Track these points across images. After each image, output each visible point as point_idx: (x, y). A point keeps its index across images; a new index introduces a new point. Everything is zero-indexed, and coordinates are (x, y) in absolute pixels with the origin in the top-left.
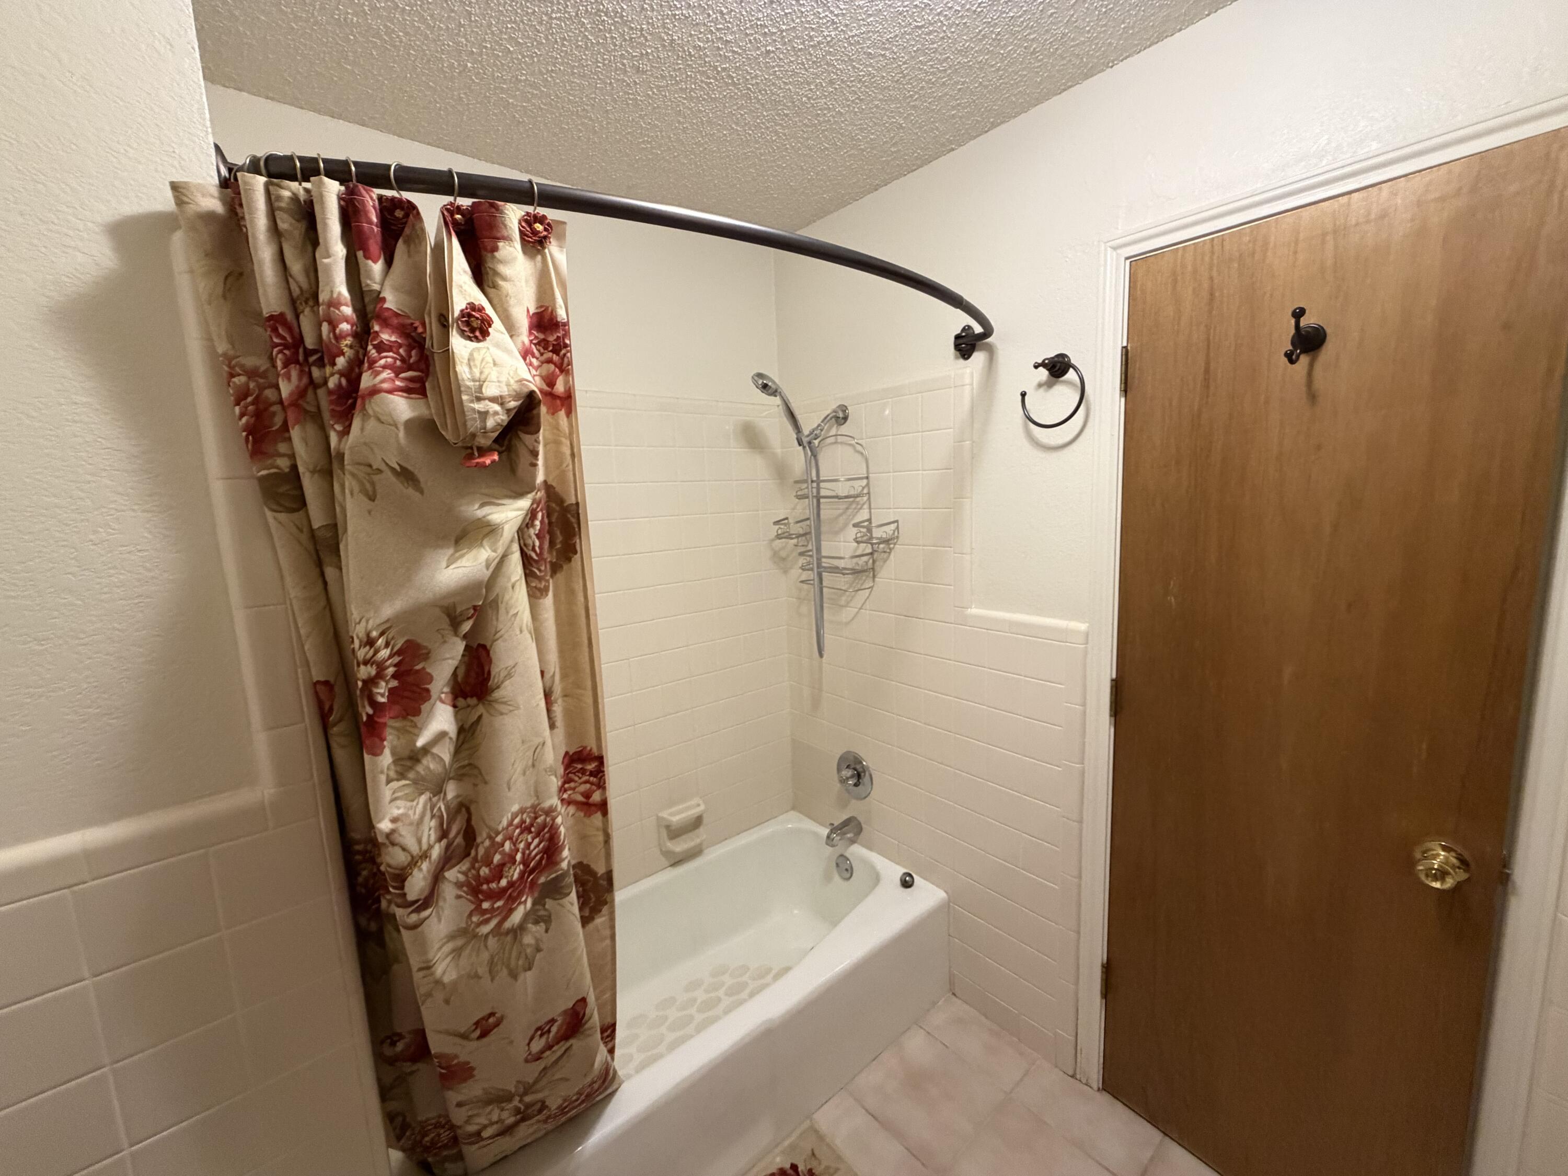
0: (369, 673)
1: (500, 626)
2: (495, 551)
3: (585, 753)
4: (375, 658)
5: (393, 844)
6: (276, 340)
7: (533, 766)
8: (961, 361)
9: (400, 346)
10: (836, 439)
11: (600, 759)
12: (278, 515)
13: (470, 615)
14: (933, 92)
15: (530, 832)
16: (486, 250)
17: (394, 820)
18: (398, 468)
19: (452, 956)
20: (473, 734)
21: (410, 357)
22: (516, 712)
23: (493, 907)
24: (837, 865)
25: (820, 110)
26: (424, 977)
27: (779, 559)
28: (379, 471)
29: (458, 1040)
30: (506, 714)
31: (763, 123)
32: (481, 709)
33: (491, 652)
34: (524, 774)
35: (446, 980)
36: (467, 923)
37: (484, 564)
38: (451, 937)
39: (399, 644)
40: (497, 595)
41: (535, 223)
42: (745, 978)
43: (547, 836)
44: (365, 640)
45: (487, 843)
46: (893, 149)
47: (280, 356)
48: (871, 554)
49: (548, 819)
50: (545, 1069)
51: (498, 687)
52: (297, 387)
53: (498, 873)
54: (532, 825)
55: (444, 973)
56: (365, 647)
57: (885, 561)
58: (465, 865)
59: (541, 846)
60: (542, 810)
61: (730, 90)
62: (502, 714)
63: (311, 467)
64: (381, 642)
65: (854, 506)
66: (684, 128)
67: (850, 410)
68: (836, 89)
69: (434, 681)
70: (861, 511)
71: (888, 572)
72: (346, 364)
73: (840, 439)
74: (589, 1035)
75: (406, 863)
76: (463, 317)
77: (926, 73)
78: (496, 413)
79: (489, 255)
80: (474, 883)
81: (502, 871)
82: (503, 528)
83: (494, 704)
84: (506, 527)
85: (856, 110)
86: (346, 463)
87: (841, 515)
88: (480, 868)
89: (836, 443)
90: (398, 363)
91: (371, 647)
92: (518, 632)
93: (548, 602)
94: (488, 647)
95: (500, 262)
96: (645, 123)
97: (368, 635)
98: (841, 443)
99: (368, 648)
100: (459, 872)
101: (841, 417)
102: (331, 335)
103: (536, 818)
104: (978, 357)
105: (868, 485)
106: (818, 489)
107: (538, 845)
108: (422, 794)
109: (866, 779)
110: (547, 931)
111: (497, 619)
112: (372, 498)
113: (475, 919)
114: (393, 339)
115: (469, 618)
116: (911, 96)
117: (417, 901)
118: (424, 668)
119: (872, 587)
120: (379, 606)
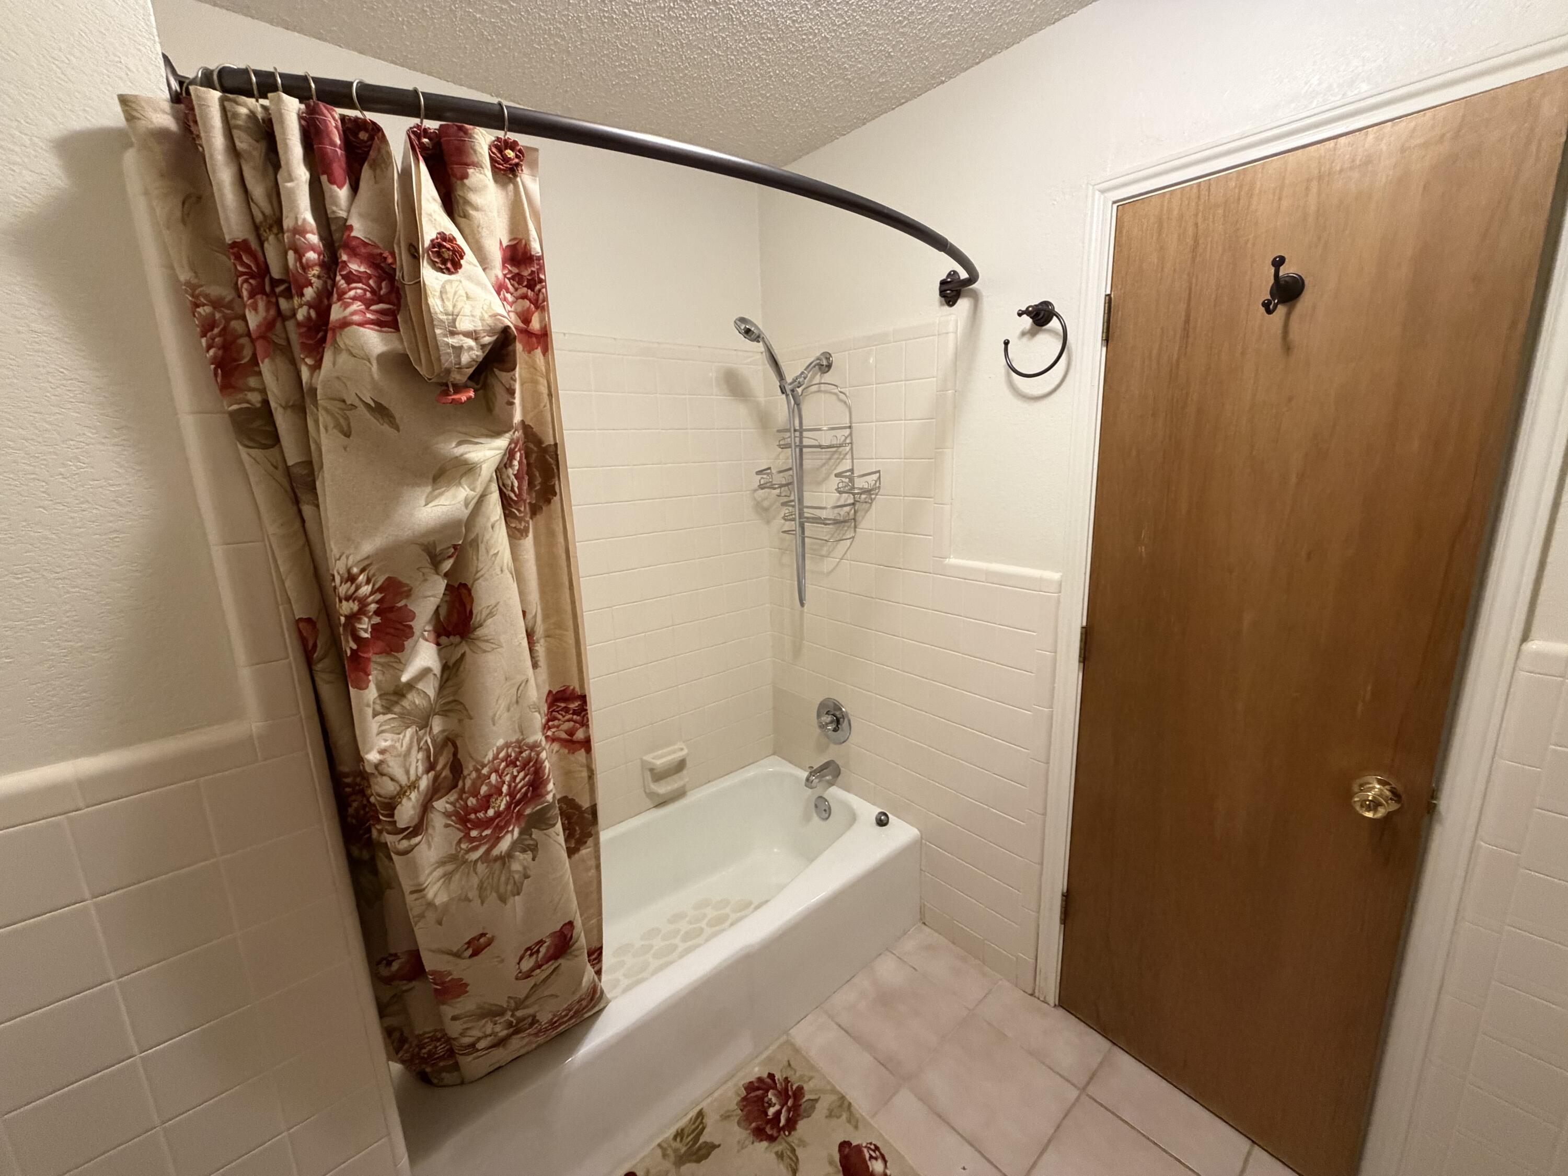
0: (351, 609)
1: (481, 566)
2: (473, 490)
3: (568, 692)
4: (356, 594)
5: (382, 774)
6: (240, 268)
7: (517, 702)
8: (946, 308)
9: (370, 277)
10: (820, 387)
11: (583, 698)
12: (253, 452)
13: (450, 554)
14: (923, 18)
15: (516, 766)
16: (455, 176)
17: (382, 752)
18: (373, 404)
19: (443, 880)
20: (458, 670)
21: (380, 288)
22: (498, 650)
23: (481, 835)
24: (816, 806)
25: (805, 34)
26: (416, 900)
27: (762, 510)
28: (353, 407)
29: (451, 958)
30: (489, 652)
31: (745, 48)
32: (464, 648)
33: (473, 592)
34: (508, 710)
35: (438, 902)
36: (456, 849)
37: (462, 503)
38: (442, 863)
39: (380, 580)
40: (477, 534)
41: (506, 149)
42: (727, 910)
43: (532, 769)
44: (346, 576)
45: (474, 775)
46: (881, 80)
47: (245, 286)
48: (853, 504)
49: (533, 754)
50: (535, 985)
51: (481, 625)
52: (265, 319)
53: (486, 803)
54: (517, 759)
55: (435, 895)
56: (346, 582)
57: (867, 511)
58: (453, 796)
59: (527, 779)
60: (527, 745)
61: (711, 10)
62: (485, 651)
63: (283, 404)
64: (362, 578)
65: (836, 456)
66: (662, 51)
67: (834, 359)
68: (821, 11)
69: (416, 618)
70: (844, 461)
71: (870, 521)
72: (314, 295)
73: (823, 387)
74: (576, 956)
75: (395, 793)
76: (434, 247)
78: (471, 348)
79: (459, 182)
80: (462, 813)
81: (488, 801)
82: (481, 467)
83: (478, 643)
84: (484, 466)
85: (843, 36)
86: (319, 397)
87: (824, 465)
88: (468, 798)
89: (819, 391)
90: (368, 295)
91: (352, 583)
92: (499, 573)
93: (528, 543)
94: (469, 586)
95: (470, 189)
96: (621, 44)
97: (349, 571)
98: (826, 392)
99: (349, 583)
100: (447, 802)
101: (824, 365)
102: (298, 264)
103: (521, 752)
104: (963, 304)
105: (851, 434)
106: (801, 437)
107: (524, 779)
108: (408, 727)
109: (845, 725)
110: (533, 859)
111: (478, 559)
112: (347, 435)
113: (464, 846)
114: (362, 269)
115: (450, 557)
116: (900, 22)
117: (408, 828)
118: (406, 606)
119: (853, 537)
120: (358, 543)
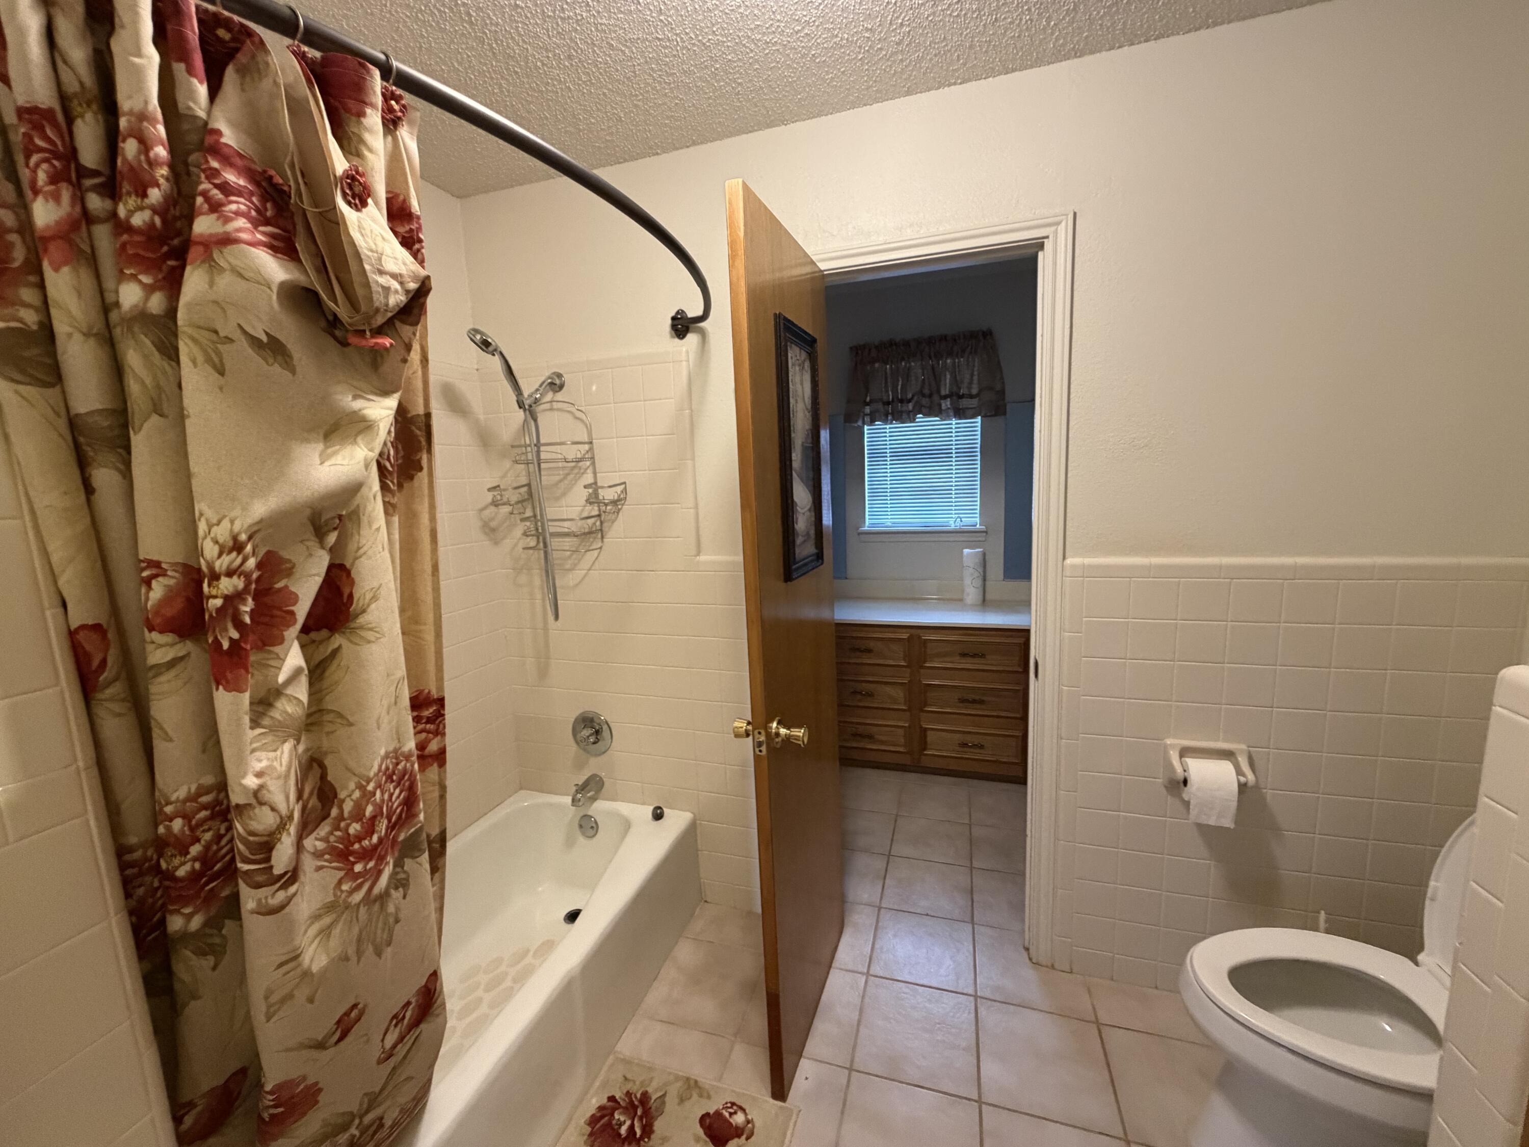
0: (235, 587)
1: (363, 541)
2: (371, 450)
3: (422, 697)
4: (243, 568)
5: (261, 804)
6: (39, 142)
7: (396, 703)
8: (677, 340)
9: (252, 194)
10: (552, 405)
11: (441, 701)
12: (21, 388)
13: (335, 526)
14: (655, 98)
15: (392, 781)
16: (348, 110)
17: (259, 775)
18: (264, 339)
19: (318, 939)
20: (324, 671)
21: (266, 210)
22: (382, 640)
23: (366, 870)
25: (551, 79)
26: (285, 974)
27: (491, 531)
28: (229, 340)
29: (314, 1053)
30: (373, 642)
31: (489, 72)
32: (338, 640)
33: (353, 574)
34: (388, 713)
35: (315, 969)
36: (335, 895)
37: (362, 463)
38: (316, 917)
39: (262, 552)
40: (358, 506)
41: (392, 99)
43: (407, 784)
44: (231, 543)
45: (357, 794)
46: (608, 138)
47: (45, 166)
48: (599, 516)
49: (408, 765)
50: (394, 1068)
51: (364, 611)
52: (69, 215)
53: (370, 829)
54: (394, 773)
55: (312, 960)
56: (230, 552)
57: (613, 522)
58: (324, 829)
59: (402, 797)
60: (403, 754)
61: (463, 26)
62: (369, 642)
63: (85, 330)
64: (249, 548)
65: (576, 471)
67: (566, 377)
68: (572, 65)
69: (300, 602)
70: (585, 475)
71: (617, 530)
72: (161, 200)
73: (555, 405)
74: (438, 1015)
75: (275, 826)
76: (347, 178)
77: (654, 80)
78: (396, 292)
79: (354, 118)
80: (341, 846)
81: (373, 825)
82: (378, 425)
83: (363, 633)
84: (382, 425)
85: (585, 91)
86: (180, 323)
87: (561, 481)
88: (348, 825)
89: (551, 409)
90: (253, 213)
91: (239, 553)
92: (381, 550)
94: (348, 566)
95: (367, 129)
97: (235, 538)
98: (558, 410)
99: (234, 554)
100: (317, 839)
101: (555, 384)
102: (143, 158)
103: (397, 764)
104: (692, 338)
105: (591, 449)
106: (538, 452)
107: (398, 797)
108: (285, 741)
109: (605, 733)
110: (404, 897)
111: (359, 534)
112: (221, 372)
113: (345, 887)
114: (242, 182)
115: (335, 529)
116: (636, 95)
117: (286, 873)
118: (286, 587)
119: (601, 548)
120: (247, 503)
